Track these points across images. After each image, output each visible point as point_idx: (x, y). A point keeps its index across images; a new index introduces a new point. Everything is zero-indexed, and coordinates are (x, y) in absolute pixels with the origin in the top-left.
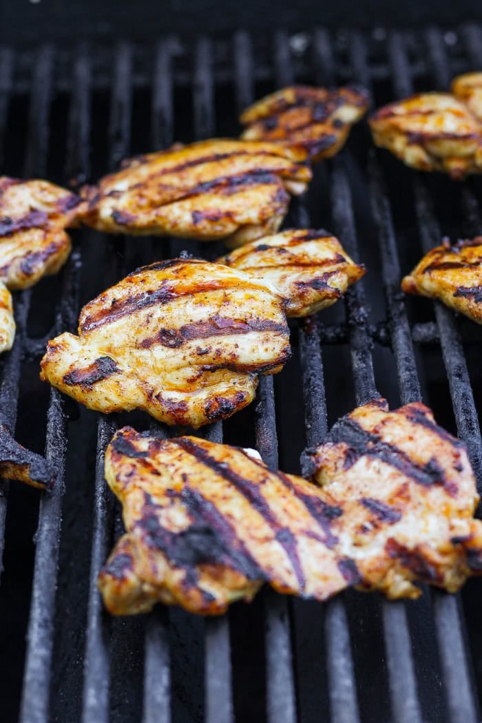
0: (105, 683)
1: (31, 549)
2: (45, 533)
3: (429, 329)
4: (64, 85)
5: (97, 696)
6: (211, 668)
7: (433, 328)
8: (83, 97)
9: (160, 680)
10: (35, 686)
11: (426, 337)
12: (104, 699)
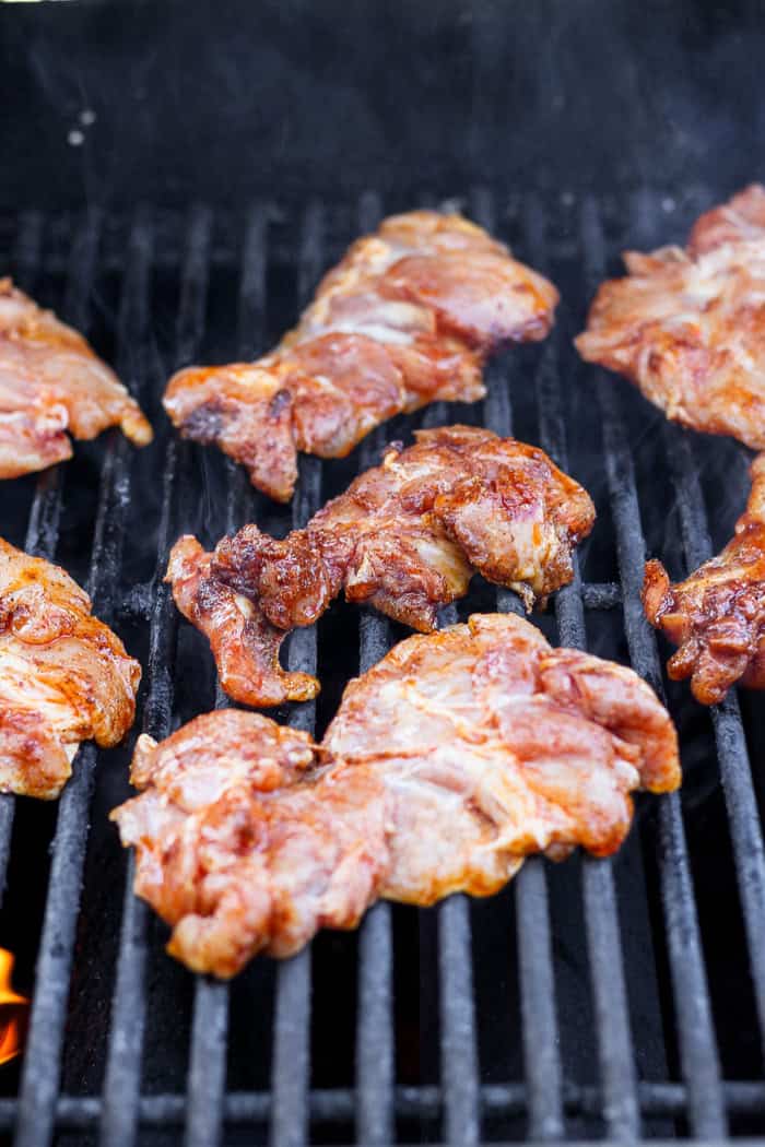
0: (140, 1025)
1: (46, 861)
2: (65, 841)
3: (609, 591)
4: (114, 262)
5: (128, 1041)
6: (283, 1008)
7: (614, 590)
8: (139, 277)
9: (213, 1023)
10: (45, 1028)
11: (604, 603)
12: (137, 1045)
